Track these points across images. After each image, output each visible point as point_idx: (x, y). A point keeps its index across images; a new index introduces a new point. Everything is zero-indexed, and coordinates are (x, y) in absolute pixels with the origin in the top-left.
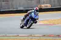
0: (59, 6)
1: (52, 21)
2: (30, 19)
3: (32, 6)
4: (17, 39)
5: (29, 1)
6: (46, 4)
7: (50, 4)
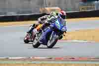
2: (53, 32)
6: (52, 6)
7: (59, 7)
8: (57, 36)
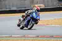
0: (53, 6)
1: (46, 21)
2: (31, 20)
3: (25, 6)
4: (9, 40)
5: (22, 1)
8: (34, 22)
